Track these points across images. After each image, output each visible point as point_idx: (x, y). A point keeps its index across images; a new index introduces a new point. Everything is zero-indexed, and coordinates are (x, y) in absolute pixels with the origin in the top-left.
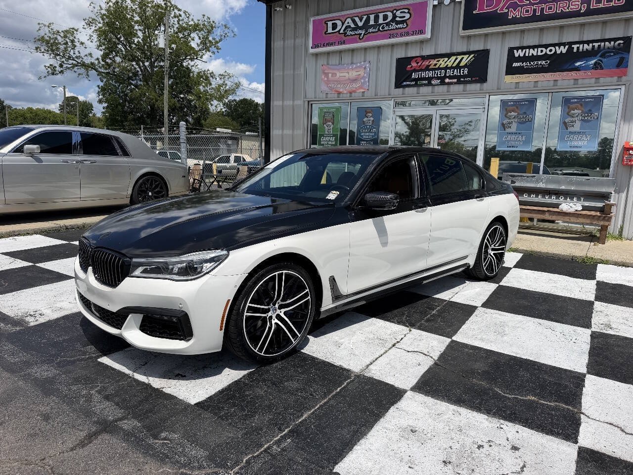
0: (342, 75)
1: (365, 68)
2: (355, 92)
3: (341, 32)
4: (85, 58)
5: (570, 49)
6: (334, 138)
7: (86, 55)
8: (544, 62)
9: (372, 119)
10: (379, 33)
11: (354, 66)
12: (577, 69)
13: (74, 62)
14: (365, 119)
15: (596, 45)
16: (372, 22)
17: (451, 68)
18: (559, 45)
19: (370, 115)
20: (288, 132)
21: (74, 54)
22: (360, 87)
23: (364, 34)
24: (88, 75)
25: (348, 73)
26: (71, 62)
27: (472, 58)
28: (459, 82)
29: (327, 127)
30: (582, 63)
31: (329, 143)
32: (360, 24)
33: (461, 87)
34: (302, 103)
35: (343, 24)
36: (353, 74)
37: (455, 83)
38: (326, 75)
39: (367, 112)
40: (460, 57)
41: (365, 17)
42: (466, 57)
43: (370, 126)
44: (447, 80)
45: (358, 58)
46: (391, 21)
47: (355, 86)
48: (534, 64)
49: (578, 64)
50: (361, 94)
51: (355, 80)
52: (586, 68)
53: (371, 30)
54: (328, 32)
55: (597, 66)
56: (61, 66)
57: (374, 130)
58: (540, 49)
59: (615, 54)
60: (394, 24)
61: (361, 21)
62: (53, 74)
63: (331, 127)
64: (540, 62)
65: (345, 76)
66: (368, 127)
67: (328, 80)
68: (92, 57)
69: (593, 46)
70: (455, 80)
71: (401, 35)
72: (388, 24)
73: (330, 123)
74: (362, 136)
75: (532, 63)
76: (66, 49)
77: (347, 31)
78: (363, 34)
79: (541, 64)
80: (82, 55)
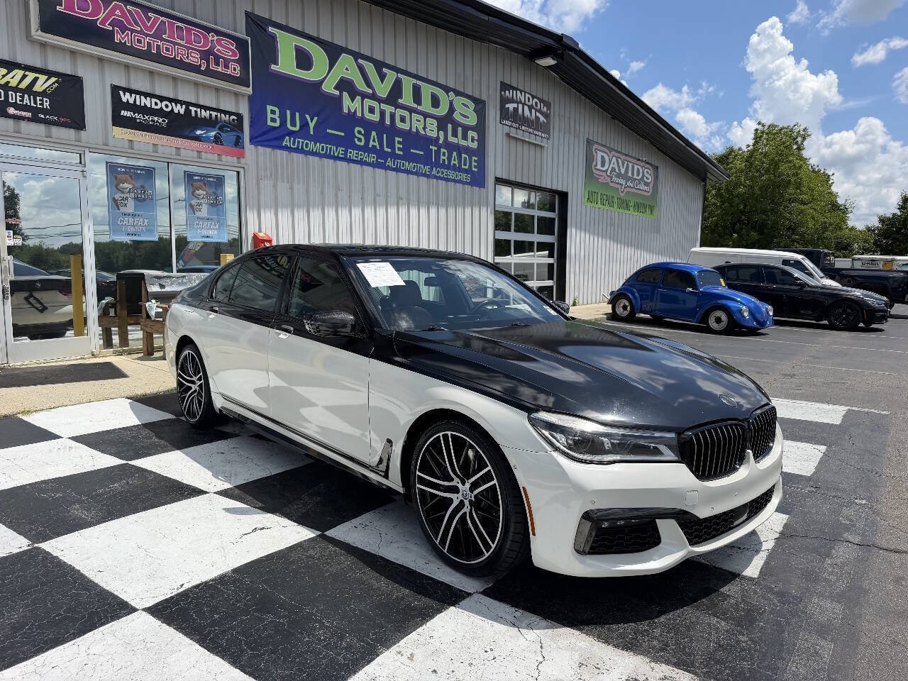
5: (188, 111)
8: (161, 120)
12: (198, 139)
15: (214, 114)
17: (16, 89)
18: (176, 101)
27: (54, 83)
28: (35, 119)
30: (202, 132)
33: (41, 129)
37: (29, 119)
40: (31, 76)
42: (42, 78)
44: (11, 111)
48: (149, 118)
49: (199, 132)
52: (207, 140)
55: (217, 140)
58: (154, 100)
59: (231, 131)
64: (156, 119)
69: (211, 115)
70: (29, 115)
75: (147, 117)
79: (157, 122)
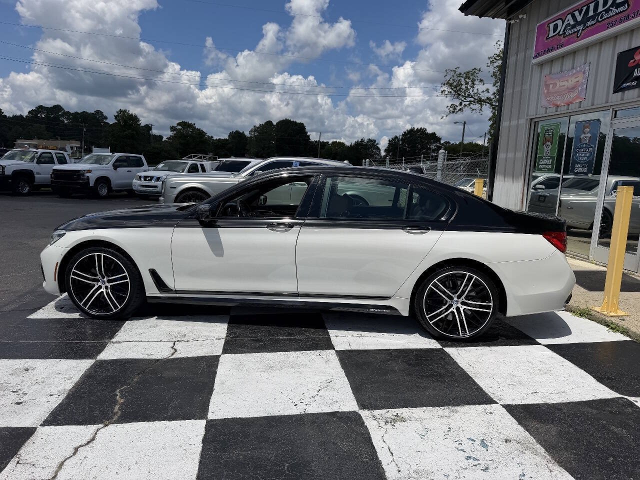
0: (562, 84)
1: (584, 73)
2: (571, 103)
3: (561, 33)
4: (482, 94)
6: (551, 160)
7: (483, 92)
9: (589, 135)
10: (598, 24)
11: (574, 71)
13: (472, 99)
14: (583, 136)
16: (591, 13)
19: (588, 130)
20: (510, 155)
21: (473, 91)
22: (577, 97)
23: (583, 30)
24: (481, 110)
25: (567, 81)
26: (469, 99)
29: (545, 148)
31: (547, 166)
32: (579, 18)
34: (525, 122)
35: (563, 22)
36: (572, 82)
38: (547, 86)
39: (585, 127)
41: (585, 8)
43: (586, 144)
45: (580, 59)
46: (610, 6)
47: (573, 95)
50: (577, 105)
51: (573, 89)
53: (589, 23)
54: (550, 36)
56: (461, 104)
57: (590, 149)
60: (613, 9)
61: (580, 15)
62: (453, 112)
63: (550, 148)
65: (565, 85)
66: (584, 145)
67: (548, 92)
68: (488, 92)
71: (621, 22)
72: (607, 11)
73: (549, 143)
74: (577, 158)
76: (467, 89)
77: (566, 31)
78: (580, 31)
80: (480, 91)
